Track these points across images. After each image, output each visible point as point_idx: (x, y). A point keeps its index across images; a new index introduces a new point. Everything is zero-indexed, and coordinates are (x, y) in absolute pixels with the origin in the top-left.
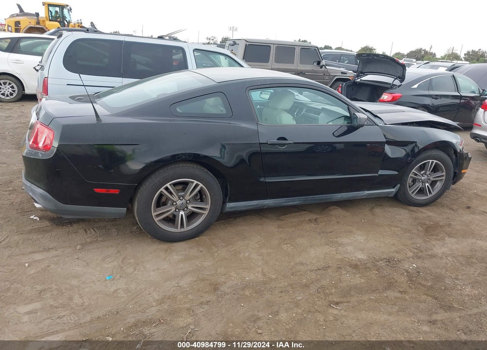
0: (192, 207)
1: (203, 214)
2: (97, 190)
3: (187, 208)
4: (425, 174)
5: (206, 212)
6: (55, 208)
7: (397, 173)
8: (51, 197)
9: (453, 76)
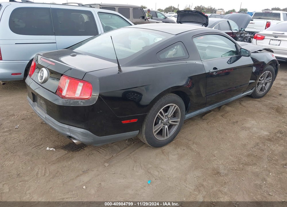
0: (172, 122)
1: (176, 125)
2: (124, 122)
3: (169, 123)
4: (263, 79)
5: (178, 124)
6: (92, 141)
7: (255, 81)
8: (91, 133)
9: (228, 21)
